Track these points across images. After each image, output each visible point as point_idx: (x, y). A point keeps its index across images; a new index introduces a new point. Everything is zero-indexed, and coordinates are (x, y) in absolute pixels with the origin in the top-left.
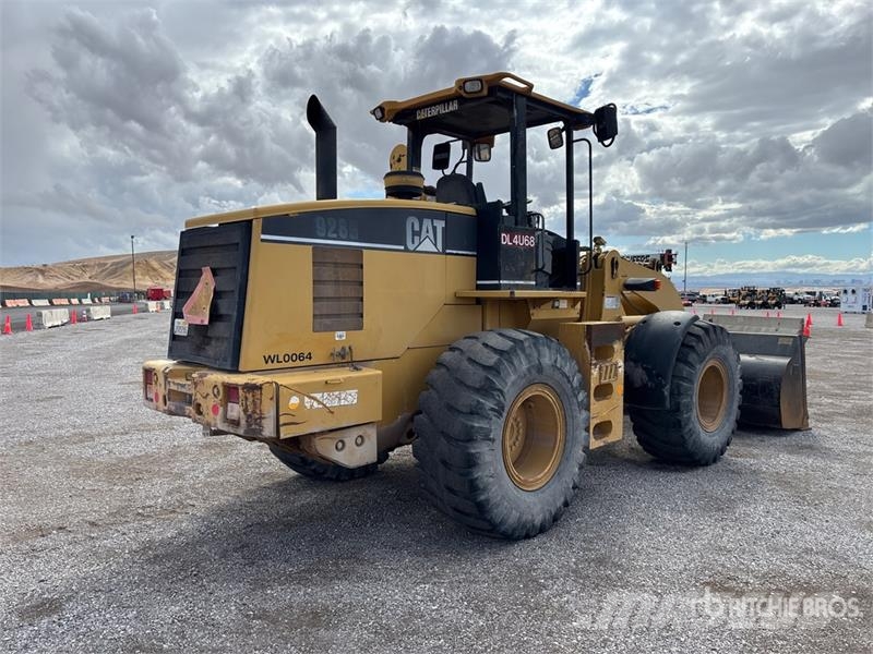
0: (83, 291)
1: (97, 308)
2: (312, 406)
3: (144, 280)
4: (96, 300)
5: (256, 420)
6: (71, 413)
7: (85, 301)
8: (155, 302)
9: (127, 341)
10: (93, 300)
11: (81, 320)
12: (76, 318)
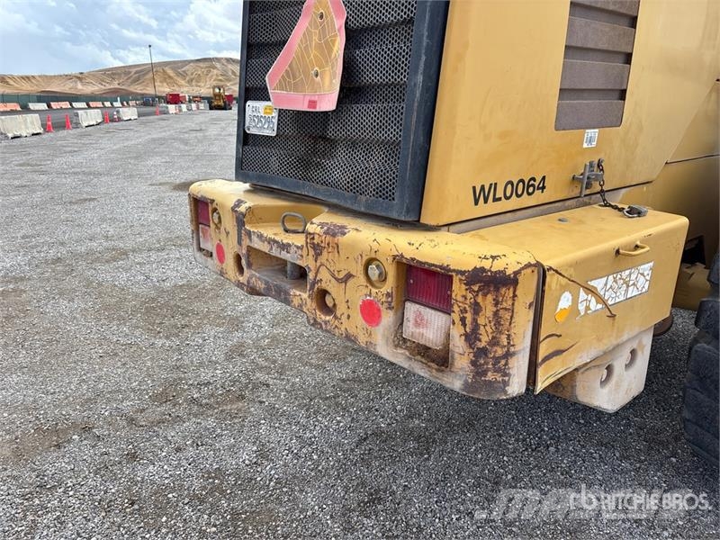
0: (114, 96)
1: (125, 110)
2: (588, 308)
3: (162, 86)
4: (125, 103)
5: (497, 360)
6: (103, 220)
7: (116, 104)
8: (174, 106)
9: (154, 140)
10: (122, 104)
11: (113, 120)
12: (109, 118)
